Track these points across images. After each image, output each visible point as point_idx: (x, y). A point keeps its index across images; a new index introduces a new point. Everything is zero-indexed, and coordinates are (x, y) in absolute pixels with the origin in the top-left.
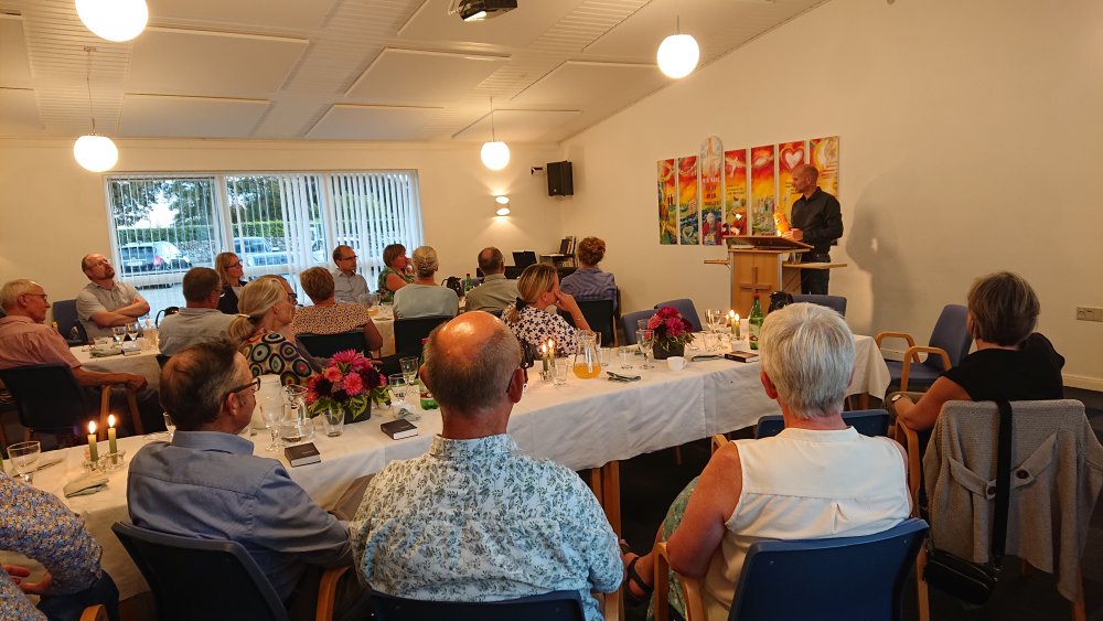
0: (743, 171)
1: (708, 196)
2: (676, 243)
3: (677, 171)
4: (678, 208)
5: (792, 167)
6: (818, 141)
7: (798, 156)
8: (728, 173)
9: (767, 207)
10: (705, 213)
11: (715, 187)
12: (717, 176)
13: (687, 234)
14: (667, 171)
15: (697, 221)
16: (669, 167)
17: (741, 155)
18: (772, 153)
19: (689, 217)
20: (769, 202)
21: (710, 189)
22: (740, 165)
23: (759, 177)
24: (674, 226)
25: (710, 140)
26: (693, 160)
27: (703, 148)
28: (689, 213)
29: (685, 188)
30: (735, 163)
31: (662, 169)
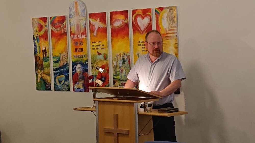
0: (104, 30)
1: (76, 50)
2: (50, 89)
3: (49, 28)
4: (52, 60)
5: (142, 29)
6: (162, 9)
7: (146, 20)
8: (92, 31)
10: (74, 64)
11: (81, 43)
12: (82, 34)
13: (60, 82)
14: (41, 27)
15: (68, 71)
16: (43, 24)
17: (102, 17)
18: (127, 17)
19: (60, 68)
20: (126, 57)
21: (78, 43)
23: (117, 36)
24: (49, 74)
25: (76, 3)
26: (63, 19)
27: (71, 10)
29: (57, 42)
31: (36, 25)
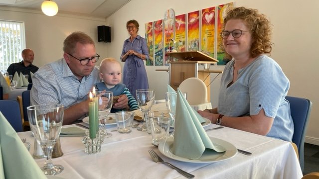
0: (184, 26)
1: (167, 40)
2: (153, 65)
3: (153, 28)
4: (154, 47)
5: (208, 22)
6: (222, 6)
7: (211, 15)
8: (177, 27)
9: (195, 44)
10: (166, 49)
11: (170, 35)
12: (171, 30)
13: (158, 60)
14: (149, 28)
15: (162, 54)
16: (150, 26)
17: (183, 17)
18: (198, 15)
19: (159, 52)
20: (196, 42)
21: (169, 36)
22: (183, 23)
23: (192, 28)
24: (152, 56)
25: (169, 10)
26: (161, 22)
27: (165, 15)
28: (159, 49)
29: (157, 37)
30: (180, 22)
31: (147, 27)
